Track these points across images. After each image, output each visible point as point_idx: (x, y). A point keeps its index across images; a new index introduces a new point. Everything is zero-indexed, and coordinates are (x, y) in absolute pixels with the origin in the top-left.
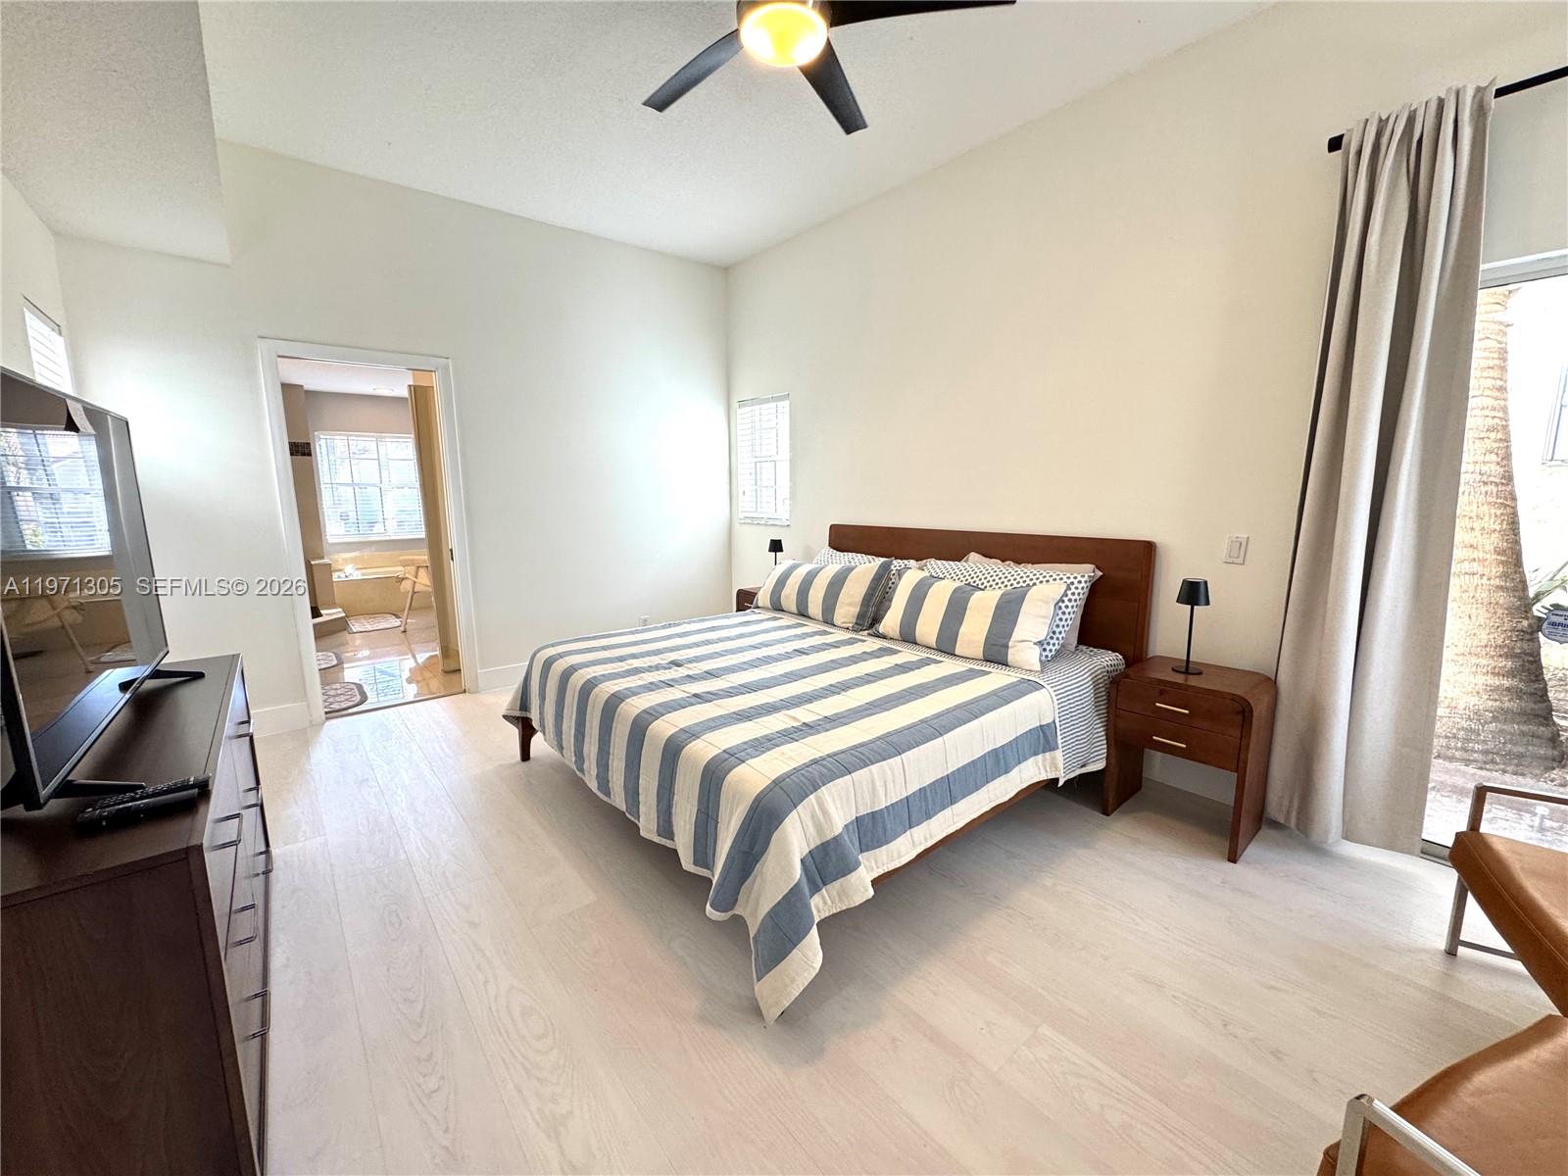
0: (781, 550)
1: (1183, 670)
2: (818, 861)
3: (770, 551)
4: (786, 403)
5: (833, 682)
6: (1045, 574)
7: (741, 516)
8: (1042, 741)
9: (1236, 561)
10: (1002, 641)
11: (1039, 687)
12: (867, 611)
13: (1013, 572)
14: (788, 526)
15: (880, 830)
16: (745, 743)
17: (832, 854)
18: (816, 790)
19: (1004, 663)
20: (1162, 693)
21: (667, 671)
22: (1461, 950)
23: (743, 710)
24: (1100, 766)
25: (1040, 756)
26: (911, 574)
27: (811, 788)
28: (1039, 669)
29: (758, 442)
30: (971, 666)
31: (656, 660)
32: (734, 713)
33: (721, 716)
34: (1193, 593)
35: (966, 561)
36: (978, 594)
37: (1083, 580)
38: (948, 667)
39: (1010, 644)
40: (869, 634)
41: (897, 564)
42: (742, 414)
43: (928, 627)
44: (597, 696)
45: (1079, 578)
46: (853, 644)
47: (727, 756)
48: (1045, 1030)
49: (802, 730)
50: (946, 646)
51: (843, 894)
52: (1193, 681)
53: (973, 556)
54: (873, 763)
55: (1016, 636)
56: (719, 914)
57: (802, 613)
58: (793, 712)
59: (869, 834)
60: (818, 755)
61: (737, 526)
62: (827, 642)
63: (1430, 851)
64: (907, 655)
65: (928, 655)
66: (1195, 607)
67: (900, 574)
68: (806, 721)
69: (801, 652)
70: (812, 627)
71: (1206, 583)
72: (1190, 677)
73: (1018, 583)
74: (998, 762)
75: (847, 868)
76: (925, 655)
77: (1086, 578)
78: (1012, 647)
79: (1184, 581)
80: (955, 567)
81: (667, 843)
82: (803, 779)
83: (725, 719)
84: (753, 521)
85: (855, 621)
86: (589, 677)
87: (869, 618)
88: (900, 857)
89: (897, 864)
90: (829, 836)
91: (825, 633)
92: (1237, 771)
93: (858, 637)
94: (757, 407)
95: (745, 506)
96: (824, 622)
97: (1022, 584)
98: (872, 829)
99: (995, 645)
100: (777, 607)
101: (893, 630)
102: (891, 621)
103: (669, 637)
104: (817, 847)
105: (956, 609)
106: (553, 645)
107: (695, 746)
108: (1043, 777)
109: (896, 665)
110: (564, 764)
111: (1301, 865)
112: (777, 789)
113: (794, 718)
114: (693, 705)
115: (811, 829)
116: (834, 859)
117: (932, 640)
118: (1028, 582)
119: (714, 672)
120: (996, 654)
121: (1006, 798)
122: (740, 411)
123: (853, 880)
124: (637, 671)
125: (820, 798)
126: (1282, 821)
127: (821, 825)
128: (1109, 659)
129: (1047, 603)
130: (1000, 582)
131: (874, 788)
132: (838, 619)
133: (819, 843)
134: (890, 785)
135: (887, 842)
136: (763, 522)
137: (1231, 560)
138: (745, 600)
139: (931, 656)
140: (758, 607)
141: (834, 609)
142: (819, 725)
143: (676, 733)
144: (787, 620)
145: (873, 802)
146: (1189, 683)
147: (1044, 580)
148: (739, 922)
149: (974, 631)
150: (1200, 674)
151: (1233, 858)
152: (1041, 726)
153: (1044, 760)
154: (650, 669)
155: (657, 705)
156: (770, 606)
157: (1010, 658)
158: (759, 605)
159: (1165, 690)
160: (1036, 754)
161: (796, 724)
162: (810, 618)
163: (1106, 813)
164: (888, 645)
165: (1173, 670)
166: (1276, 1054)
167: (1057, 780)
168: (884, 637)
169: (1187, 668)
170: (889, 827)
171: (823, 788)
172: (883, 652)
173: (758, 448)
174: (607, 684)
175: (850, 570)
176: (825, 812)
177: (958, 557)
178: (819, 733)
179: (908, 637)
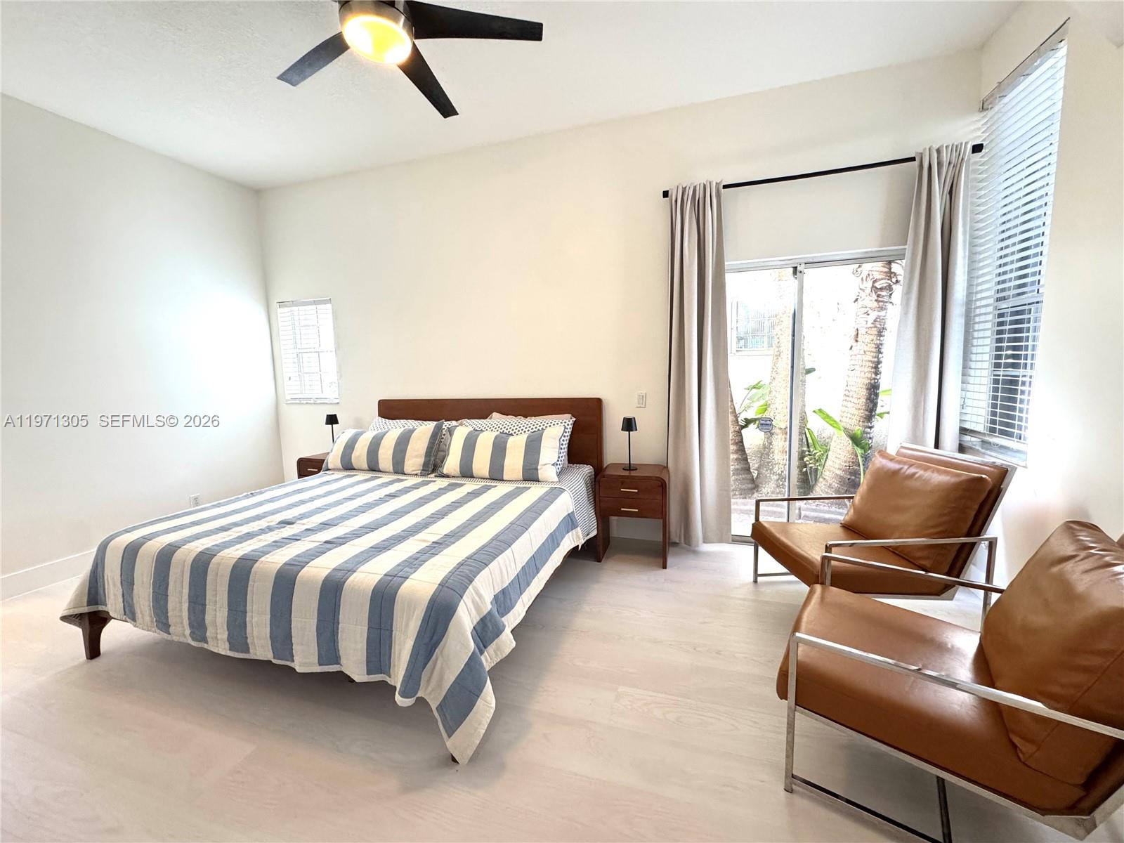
0: (337, 423)
1: (628, 468)
2: (479, 631)
3: (327, 423)
4: (329, 306)
5: (433, 512)
6: (547, 422)
7: (288, 397)
8: (570, 523)
9: (642, 406)
10: (534, 466)
11: (562, 491)
12: (430, 460)
13: (527, 423)
14: (338, 403)
15: (509, 601)
16: (398, 565)
17: (489, 624)
18: (471, 582)
19: (536, 480)
20: (622, 483)
21: (282, 530)
22: (760, 579)
23: (378, 544)
24: (594, 533)
25: (570, 533)
26: (461, 431)
27: (468, 582)
28: (558, 480)
29: (298, 337)
30: (517, 485)
31: (263, 524)
32: (371, 548)
33: (362, 552)
34: (629, 425)
35: (491, 418)
36: (511, 438)
37: (570, 423)
38: (501, 490)
39: (539, 467)
40: (435, 476)
41: (447, 425)
42: (282, 314)
43: (481, 463)
44: (219, 564)
45: (568, 422)
46: (427, 484)
47: (390, 578)
48: (621, 689)
49: (435, 547)
50: (496, 474)
51: (498, 649)
52: (633, 473)
53: (495, 415)
54: (498, 556)
55: (542, 461)
56: (410, 699)
57: (373, 468)
58: (419, 536)
59: (503, 605)
60: (460, 560)
61: (284, 408)
62: (408, 485)
63: (739, 540)
64: (470, 486)
65: (485, 483)
66: (631, 432)
67: (451, 431)
68: (434, 540)
69: (392, 496)
70: (385, 478)
71: (634, 418)
72: (632, 472)
73: (532, 429)
74: (553, 541)
75: (498, 631)
76: (483, 484)
77: (571, 422)
78: (541, 469)
79: (624, 418)
80: (487, 423)
81: (333, 668)
82: (459, 577)
83: (367, 553)
84: (299, 401)
85: (421, 468)
86: (200, 550)
87: (433, 465)
88: (519, 615)
89: (518, 621)
90: (485, 612)
91: (399, 481)
92: (662, 518)
93: (429, 479)
94: (295, 309)
95: (290, 389)
96: (395, 473)
97: (535, 429)
98: (504, 601)
99: (529, 469)
100: (348, 466)
101: (455, 470)
102: (452, 463)
103: (260, 504)
104: (478, 623)
105: (499, 449)
106: (127, 531)
107: (355, 578)
108: (573, 546)
109: (468, 493)
110: (172, 642)
111: (691, 561)
112: (445, 589)
113: (424, 541)
114: (330, 549)
115: (474, 611)
116: (491, 628)
117: (486, 473)
118: (538, 428)
119: (329, 522)
120: (530, 475)
121: (559, 564)
122: (280, 310)
123: (503, 638)
124: (249, 536)
125: (476, 588)
126: (678, 541)
127: (478, 604)
128: (587, 470)
129: (555, 439)
130: (520, 429)
131: (502, 573)
132: (407, 469)
133: (478, 619)
134: (509, 569)
135: (513, 608)
136: (312, 402)
137: (639, 406)
138: (308, 467)
139: (487, 484)
140: (328, 470)
141: (404, 461)
142: (445, 541)
143: (330, 573)
144: (361, 476)
145: (502, 582)
146: (632, 474)
147: (548, 425)
148: (422, 702)
149: (514, 462)
150: (636, 469)
151: (665, 567)
152: (569, 514)
153: (573, 535)
154: (262, 531)
155: (296, 556)
156: (341, 467)
157: (540, 476)
158: (330, 468)
159: (623, 481)
160: (568, 532)
161: (428, 544)
162: (381, 472)
163: (599, 561)
164: (453, 481)
165: (624, 469)
166: (718, 653)
167: (578, 546)
168: (447, 476)
169: (630, 468)
170: (512, 597)
171: (475, 580)
172: (452, 487)
173: (298, 341)
174: (226, 551)
175: (411, 432)
176: (480, 596)
177: (485, 416)
178: (449, 546)
179: (467, 472)
